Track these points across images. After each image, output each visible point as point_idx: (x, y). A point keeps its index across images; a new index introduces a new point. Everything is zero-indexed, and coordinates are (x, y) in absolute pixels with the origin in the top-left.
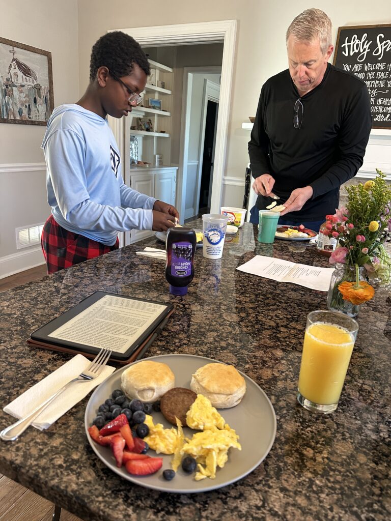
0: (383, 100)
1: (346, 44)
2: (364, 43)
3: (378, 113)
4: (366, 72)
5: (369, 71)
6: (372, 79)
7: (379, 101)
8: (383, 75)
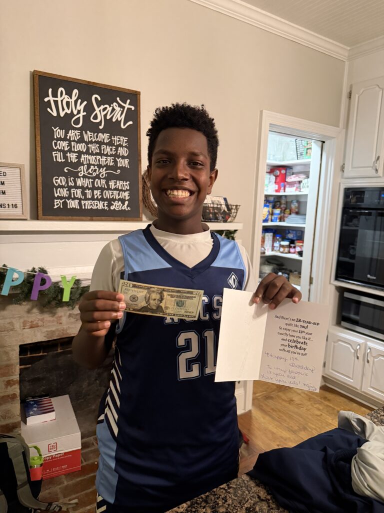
0: (116, 182)
1: (51, 98)
2: (76, 102)
3: (114, 200)
4: (87, 143)
5: (91, 142)
6: (97, 154)
7: (112, 184)
8: (109, 150)
